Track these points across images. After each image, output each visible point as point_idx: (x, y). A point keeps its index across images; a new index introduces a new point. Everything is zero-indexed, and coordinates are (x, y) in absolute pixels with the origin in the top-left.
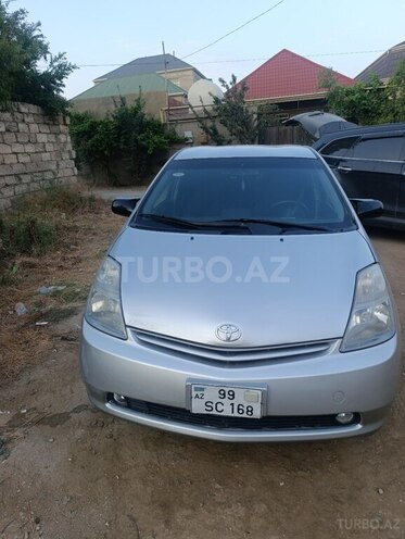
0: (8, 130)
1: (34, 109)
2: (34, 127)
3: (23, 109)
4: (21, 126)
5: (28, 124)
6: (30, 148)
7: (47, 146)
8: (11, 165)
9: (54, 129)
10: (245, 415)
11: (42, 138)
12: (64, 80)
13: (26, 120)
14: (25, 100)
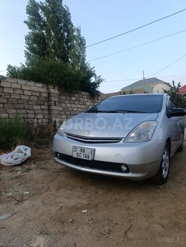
0: (76, 100)
1: (87, 94)
2: (86, 100)
3: (83, 94)
4: (81, 99)
5: (84, 98)
6: (83, 106)
7: (89, 106)
8: (75, 111)
9: (93, 101)
10: (87, 159)
11: (88, 103)
12: (100, 85)
13: (84, 97)
14: (84, 91)
